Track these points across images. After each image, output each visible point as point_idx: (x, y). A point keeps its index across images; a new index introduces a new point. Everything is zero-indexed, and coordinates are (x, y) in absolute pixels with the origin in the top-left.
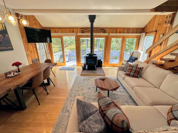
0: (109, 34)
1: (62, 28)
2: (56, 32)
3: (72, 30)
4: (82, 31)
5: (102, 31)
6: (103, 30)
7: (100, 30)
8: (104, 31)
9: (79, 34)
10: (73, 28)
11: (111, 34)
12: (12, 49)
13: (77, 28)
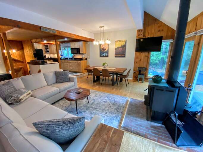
12: (125, 57)
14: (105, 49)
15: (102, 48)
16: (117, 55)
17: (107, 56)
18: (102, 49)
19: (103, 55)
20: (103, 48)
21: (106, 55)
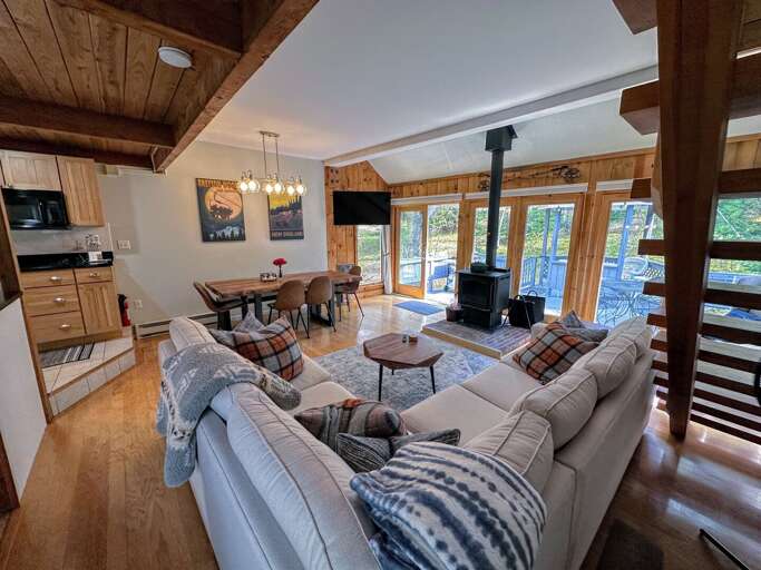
0: (592, 186)
1: (428, 181)
2: (412, 195)
3: (451, 184)
4: (481, 183)
5: (563, 174)
6: (566, 170)
7: (551, 174)
8: (570, 172)
9: (470, 196)
10: (455, 178)
11: (602, 186)
12: (302, 238)
13: (467, 177)
14: (229, 212)
15: (213, 203)
16: (280, 234)
17: (242, 237)
18: (214, 208)
19: (219, 233)
20: (219, 206)
21: (237, 233)
